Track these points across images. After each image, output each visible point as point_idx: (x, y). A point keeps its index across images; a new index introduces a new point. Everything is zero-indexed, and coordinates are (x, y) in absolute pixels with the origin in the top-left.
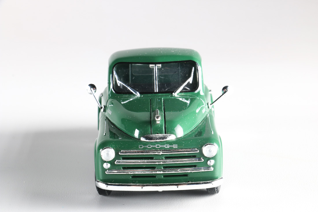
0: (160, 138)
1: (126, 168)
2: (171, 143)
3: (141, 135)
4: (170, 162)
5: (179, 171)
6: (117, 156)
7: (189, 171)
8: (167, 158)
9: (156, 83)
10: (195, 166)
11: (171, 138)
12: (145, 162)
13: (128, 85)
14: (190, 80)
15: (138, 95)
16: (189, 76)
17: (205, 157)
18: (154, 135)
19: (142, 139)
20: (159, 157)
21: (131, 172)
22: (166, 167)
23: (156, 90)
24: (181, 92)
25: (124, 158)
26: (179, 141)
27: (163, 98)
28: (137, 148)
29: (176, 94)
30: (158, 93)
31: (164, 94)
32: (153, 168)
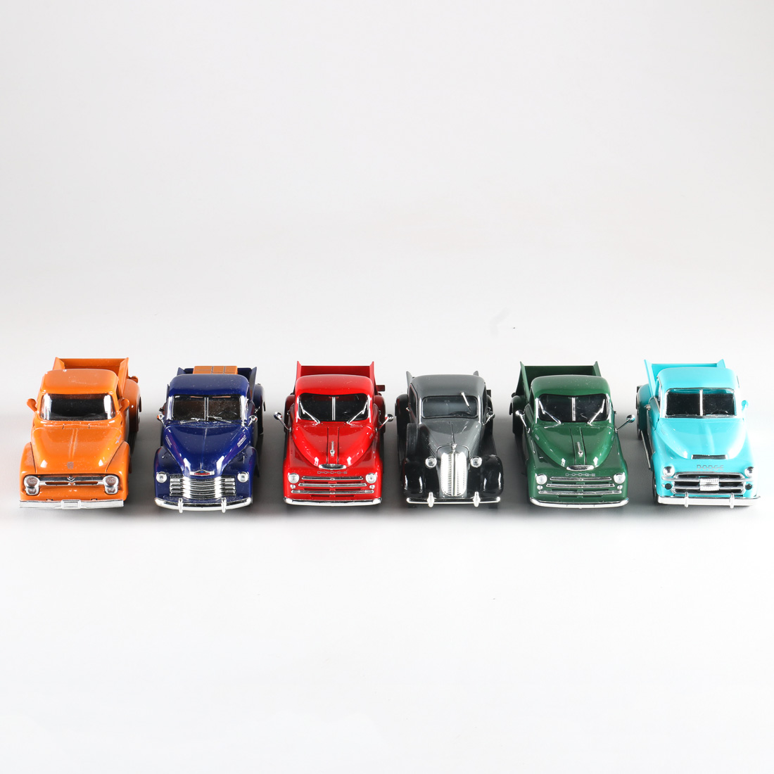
0: (582, 468)
1: (554, 490)
2: (590, 472)
3: (567, 464)
4: (588, 486)
5: (595, 493)
6: (548, 481)
7: (602, 493)
8: (586, 483)
9: (574, 412)
10: (607, 490)
11: (591, 468)
12: (570, 486)
13: (551, 414)
14: (601, 410)
15: (560, 422)
16: (601, 407)
17: (615, 483)
18: (577, 466)
19: (568, 468)
20: (581, 483)
21: (558, 493)
22: (585, 490)
23: (574, 419)
24: (594, 421)
25: (554, 483)
26: (596, 470)
27: (580, 426)
28: (564, 476)
29: (590, 423)
30: (576, 422)
31: (581, 423)
32: (575, 490)
